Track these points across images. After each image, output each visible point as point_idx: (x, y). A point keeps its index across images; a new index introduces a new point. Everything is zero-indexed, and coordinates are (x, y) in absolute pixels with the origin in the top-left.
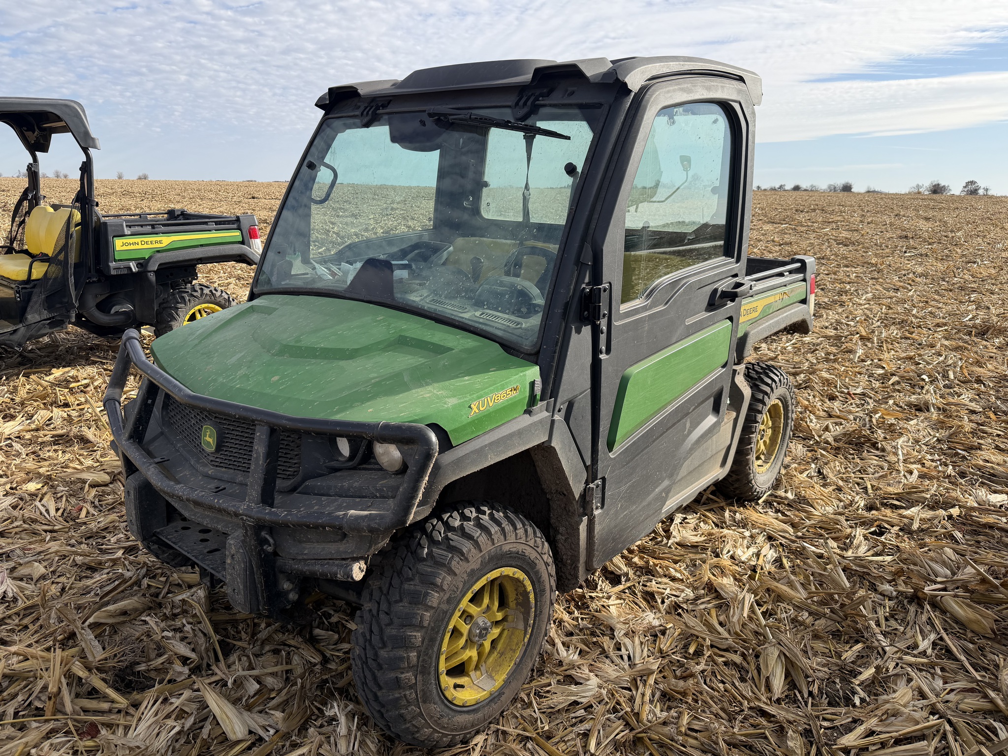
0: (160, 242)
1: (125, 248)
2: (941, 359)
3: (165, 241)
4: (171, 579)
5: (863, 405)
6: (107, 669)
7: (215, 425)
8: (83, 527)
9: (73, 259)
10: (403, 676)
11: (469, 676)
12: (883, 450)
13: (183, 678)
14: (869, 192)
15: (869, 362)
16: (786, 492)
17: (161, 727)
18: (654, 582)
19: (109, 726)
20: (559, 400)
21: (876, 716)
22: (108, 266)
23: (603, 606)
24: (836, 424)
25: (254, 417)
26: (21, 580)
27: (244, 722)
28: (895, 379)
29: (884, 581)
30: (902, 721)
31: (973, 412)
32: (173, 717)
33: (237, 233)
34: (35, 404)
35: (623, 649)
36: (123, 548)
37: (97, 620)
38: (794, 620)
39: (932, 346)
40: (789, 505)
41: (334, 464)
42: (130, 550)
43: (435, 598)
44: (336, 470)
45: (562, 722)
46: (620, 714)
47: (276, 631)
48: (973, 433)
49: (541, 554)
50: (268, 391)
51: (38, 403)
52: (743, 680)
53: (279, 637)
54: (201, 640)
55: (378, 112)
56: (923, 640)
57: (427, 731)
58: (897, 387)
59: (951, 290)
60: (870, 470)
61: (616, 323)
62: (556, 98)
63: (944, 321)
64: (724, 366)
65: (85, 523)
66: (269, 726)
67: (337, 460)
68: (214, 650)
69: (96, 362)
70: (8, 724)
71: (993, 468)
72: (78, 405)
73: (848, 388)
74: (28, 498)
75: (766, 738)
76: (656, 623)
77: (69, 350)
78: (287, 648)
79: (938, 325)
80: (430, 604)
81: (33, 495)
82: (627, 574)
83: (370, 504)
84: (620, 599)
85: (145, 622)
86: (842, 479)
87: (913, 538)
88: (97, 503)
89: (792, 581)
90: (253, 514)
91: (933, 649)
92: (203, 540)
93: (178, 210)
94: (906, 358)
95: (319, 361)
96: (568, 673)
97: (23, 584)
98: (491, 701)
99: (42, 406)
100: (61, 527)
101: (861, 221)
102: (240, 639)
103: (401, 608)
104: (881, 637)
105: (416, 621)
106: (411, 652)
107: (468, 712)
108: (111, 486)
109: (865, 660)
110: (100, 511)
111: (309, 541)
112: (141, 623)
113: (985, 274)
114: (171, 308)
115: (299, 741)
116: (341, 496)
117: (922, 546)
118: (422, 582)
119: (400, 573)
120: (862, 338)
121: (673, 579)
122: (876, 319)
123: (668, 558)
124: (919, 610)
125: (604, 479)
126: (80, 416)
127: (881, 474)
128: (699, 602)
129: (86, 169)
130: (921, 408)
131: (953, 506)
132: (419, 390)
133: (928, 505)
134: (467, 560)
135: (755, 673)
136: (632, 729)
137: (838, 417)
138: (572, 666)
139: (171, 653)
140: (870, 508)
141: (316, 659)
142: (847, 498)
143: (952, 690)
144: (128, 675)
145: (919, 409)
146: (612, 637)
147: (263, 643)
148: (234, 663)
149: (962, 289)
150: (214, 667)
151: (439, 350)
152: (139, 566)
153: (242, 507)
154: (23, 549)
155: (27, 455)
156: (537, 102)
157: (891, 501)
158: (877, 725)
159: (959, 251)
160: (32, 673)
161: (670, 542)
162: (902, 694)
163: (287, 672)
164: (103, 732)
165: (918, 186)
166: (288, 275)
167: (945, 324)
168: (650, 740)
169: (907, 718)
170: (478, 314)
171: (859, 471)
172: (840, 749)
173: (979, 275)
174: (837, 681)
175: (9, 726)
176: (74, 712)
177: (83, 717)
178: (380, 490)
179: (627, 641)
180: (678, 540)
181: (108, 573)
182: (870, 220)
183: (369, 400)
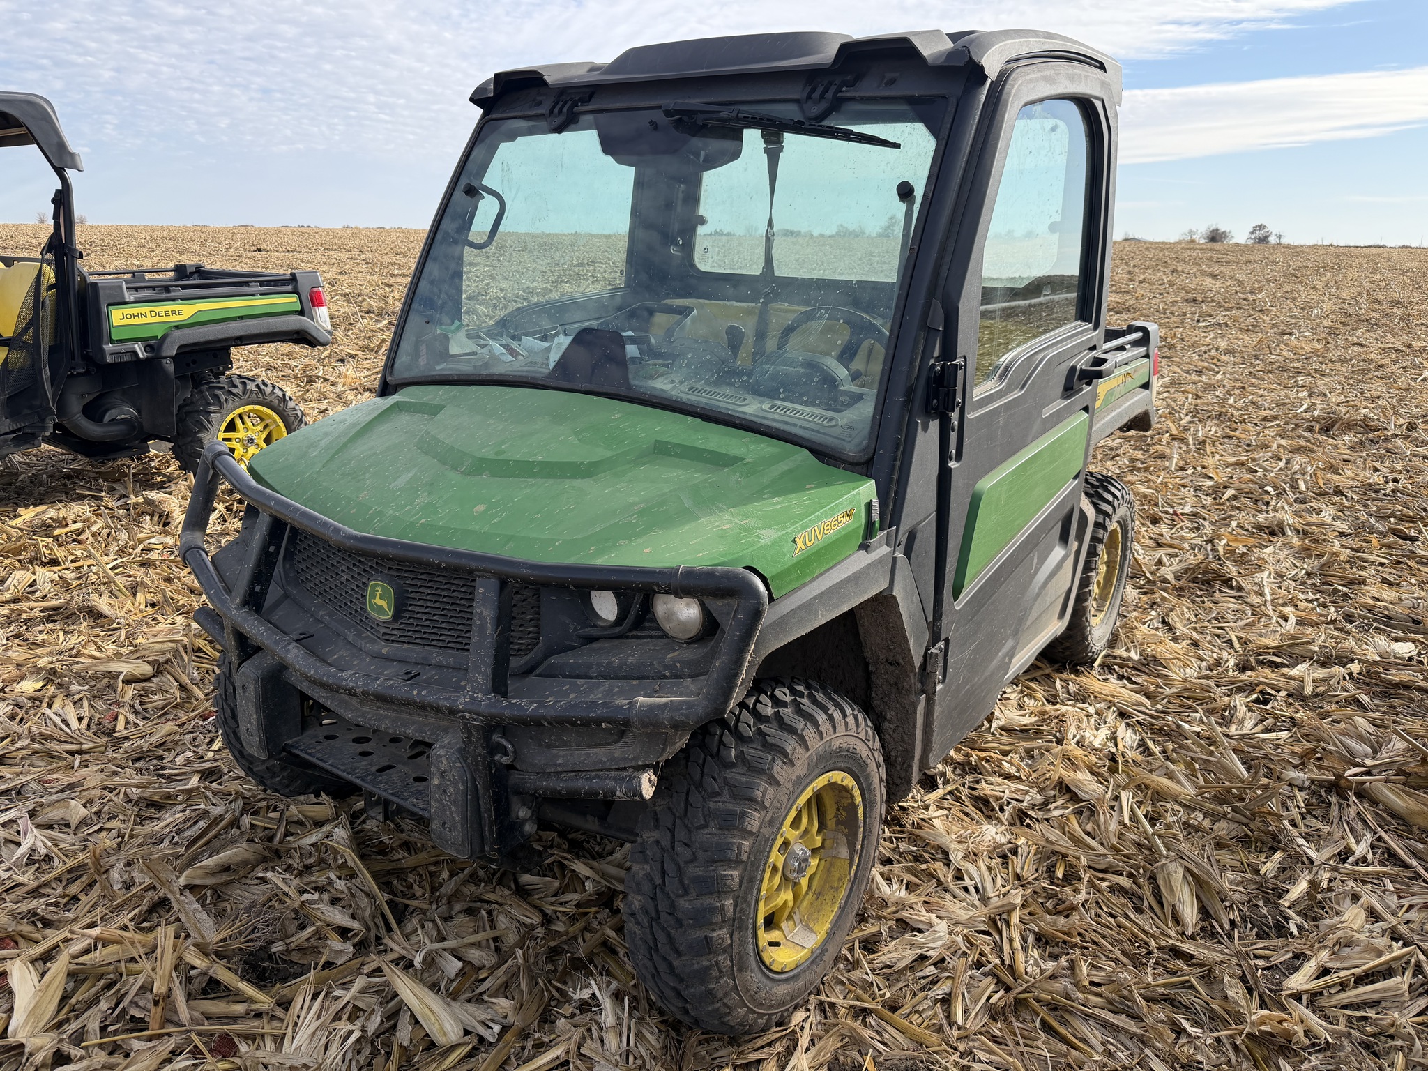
0: (180, 313)
1: (126, 322)
2: (1282, 464)
3: (187, 311)
4: (287, 814)
5: (1198, 529)
6: (229, 953)
7: (390, 580)
8: (126, 744)
9: (46, 339)
10: (715, 934)
11: (780, 928)
12: (1240, 589)
13: (344, 959)
14: (1126, 240)
15: (1190, 471)
16: (1128, 650)
17: (330, 1033)
18: (983, 783)
19: (249, 1037)
20: (902, 529)
21: (1325, 947)
22: (103, 351)
23: (923, 820)
24: (1171, 555)
25: (473, 565)
26: (50, 827)
27: (456, 1018)
28: (1230, 492)
29: (1288, 766)
30: (1360, 952)
31: (1342, 534)
32: (345, 1017)
33: (294, 299)
34: (7, 561)
35: (966, 878)
36: (198, 772)
37: (190, 882)
38: (1186, 825)
39: (1265, 446)
40: (1134, 668)
41: (588, 631)
42: (210, 774)
43: (754, 820)
44: (592, 639)
45: (907, 986)
46: (987, 969)
47: (465, 882)
48: (1350, 562)
49: (872, 750)
50: (474, 526)
51: (10, 560)
52: (1139, 910)
53: (470, 890)
54: (363, 902)
55: (576, 109)
56: (1358, 842)
57: (741, 1011)
58: (1236, 504)
59: (1270, 372)
60: (1230, 617)
61: (970, 416)
62: (868, 88)
63: (1272, 413)
64: (1076, 477)
65: (127, 738)
66: (491, 1020)
67: (595, 626)
68: (383, 915)
69: (84, 497)
70: (94, 1045)
71: (1386, 608)
72: (72, 561)
73: (1172, 507)
74: (28, 704)
75: (1192, 987)
76: (1002, 839)
77: (34, 479)
78: (487, 906)
79: (1265, 419)
80: (749, 828)
81: (36, 700)
82: (943, 774)
83: (657, 687)
84: (942, 808)
85: (264, 881)
86: (1195, 629)
87: (1308, 706)
88: (138, 706)
89: (1172, 772)
90: (481, 709)
91: (1374, 854)
92: (365, 754)
93: (191, 266)
94: (1236, 464)
95: (541, 481)
96: (899, 916)
97: (55, 834)
98: (812, 962)
99: (17, 564)
100: (92, 745)
101: (1131, 280)
102: (413, 897)
103: (708, 835)
104: (1301, 841)
105: (732, 855)
106: (726, 898)
107: (787, 980)
108: (155, 680)
109: (1288, 873)
110: (146, 719)
111: (565, 745)
112: (256, 881)
113: (1308, 349)
114: (198, 412)
115: (547, 1040)
116: (607, 677)
117: (1323, 716)
118: (734, 797)
119: (700, 786)
120: (1174, 438)
121: (1008, 777)
122: (1184, 412)
123: (994, 749)
124: (1345, 803)
125: (947, 641)
126: (80, 578)
127: (1246, 621)
128: (1051, 806)
129: (62, 200)
130: (1275, 531)
131: (1352, 660)
132: (711, 518)
133: (1318, 662)
134: (792, 763)
135: (1152, 900)
136: (1008, 989)
137: (1170, 546)
138: (901, 906)
139: (319, 923)
140: (1243, 668)
141: (535, 919)
142: (1210, 655)
143: (1411, 907)
144: (262, 960)
145: (1273, 533)
146: (948, 863)
147: (449, 902)
148: (416, 930)
149: (1283, 369)
150: (386, 940)
151: (720, 461)
152: (231, 798)
153: (462, 700)
154: (41, 781)
155: (7, 639)
156: (840, 94)
157: (1269, 658)
158: (1331, 960)
159: (1267, 319)
160: (112, 967)
161: (994, 725)
162: (1352, 917)
163: (495, 939)
164: (243, 1048)
165: (1191, 232)
166: (445, 355)
167: (1276, 418)
168: (1038, 1000)
169: (1366, 947)
170: (766, 406)
171: (1216, 619)
172: (1290, 996)
173: (1300, 351)
174: (1261, 903)
175: (96, 1049)
176: (193, 1021)
177: (207, 1027)
178: (671, 667)
179: (969, 866)
180: (1002, 723)
181: (183, 811)
182: (1142, 277)
183: (639, 535)
